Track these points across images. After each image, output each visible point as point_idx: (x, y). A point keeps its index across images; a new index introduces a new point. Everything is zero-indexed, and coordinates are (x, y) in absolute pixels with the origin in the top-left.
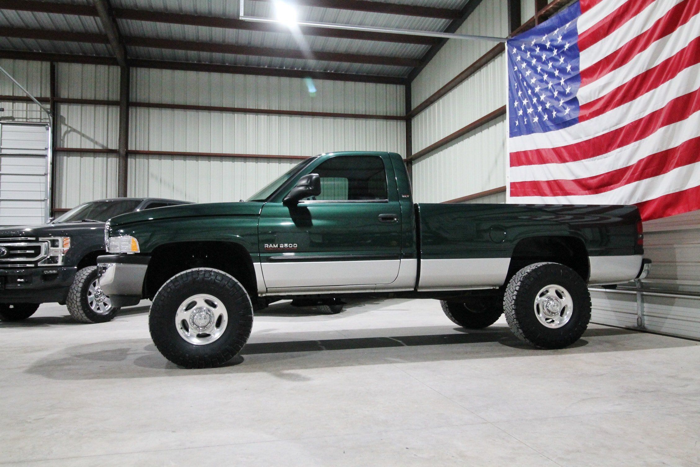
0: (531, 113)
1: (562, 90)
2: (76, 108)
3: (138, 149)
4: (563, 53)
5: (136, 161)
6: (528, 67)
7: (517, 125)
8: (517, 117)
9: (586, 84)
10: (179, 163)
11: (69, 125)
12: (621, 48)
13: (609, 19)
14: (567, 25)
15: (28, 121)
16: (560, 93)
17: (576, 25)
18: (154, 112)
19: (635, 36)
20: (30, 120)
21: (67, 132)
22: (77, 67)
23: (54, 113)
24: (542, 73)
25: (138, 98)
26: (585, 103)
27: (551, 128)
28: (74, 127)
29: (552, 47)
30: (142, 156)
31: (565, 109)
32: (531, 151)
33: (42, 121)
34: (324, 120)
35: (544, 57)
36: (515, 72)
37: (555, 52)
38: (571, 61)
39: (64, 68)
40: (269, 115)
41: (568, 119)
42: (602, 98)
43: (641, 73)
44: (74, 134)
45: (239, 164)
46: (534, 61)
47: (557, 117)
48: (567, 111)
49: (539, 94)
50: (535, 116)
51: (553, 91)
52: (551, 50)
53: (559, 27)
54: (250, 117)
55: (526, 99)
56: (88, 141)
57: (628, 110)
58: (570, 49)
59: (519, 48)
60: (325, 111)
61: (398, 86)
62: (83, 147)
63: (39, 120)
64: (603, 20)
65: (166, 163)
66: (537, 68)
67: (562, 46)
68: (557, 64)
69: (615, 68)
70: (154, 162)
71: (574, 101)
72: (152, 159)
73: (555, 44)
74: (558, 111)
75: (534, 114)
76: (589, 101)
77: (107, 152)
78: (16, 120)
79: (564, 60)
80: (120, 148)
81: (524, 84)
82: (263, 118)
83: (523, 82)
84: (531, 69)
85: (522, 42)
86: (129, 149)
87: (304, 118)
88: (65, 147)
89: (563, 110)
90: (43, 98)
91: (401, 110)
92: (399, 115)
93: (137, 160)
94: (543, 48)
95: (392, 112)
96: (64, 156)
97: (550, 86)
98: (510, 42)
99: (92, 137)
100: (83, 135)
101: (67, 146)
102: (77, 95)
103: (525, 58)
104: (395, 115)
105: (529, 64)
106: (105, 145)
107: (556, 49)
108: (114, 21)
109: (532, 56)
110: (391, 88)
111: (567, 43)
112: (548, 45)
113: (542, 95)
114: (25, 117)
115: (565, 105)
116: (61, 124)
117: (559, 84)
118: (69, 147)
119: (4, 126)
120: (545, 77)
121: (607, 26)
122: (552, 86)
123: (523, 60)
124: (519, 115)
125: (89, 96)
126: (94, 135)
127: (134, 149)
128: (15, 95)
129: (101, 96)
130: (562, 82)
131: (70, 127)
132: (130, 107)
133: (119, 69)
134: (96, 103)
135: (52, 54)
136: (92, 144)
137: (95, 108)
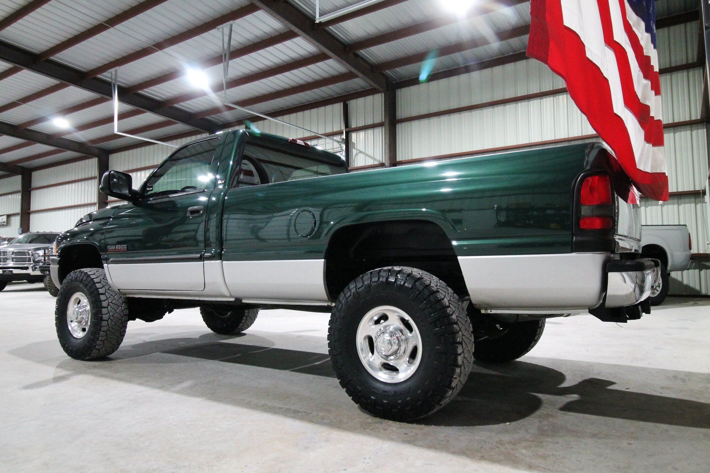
2: (362, 134)
3: (404, 159)
11: (358, 148)
15: (334, 150)
18: (415, 124)
20: (335, 150)
21: (357, 154)
22: (361, 101)
23: (347, 141)
25: (403, 114)
28: (361, 150)
39: (353, 104)
44: (361, 154)
56: (370, 159)
62: (367, 165)
80: (385, 161)
86: (397, 160)
88: (356, 166)
91: (692, 55)
92: (689, 61)
99: (372, 155)
100: (367, 155)
101: (357, 165)
102: (361, 124)
104: (683, 63)
106: (381, 160)
114: (332, 148)
116: (352, 149)
125: (370, 122)
126: (374, 153)
127: (401, 160)
131: (358, 150)
132: (397, 124)
133: (383, 94)
134: (373, 126)
135: (345, 96)
136: (372, 161)
137: (373, 131)
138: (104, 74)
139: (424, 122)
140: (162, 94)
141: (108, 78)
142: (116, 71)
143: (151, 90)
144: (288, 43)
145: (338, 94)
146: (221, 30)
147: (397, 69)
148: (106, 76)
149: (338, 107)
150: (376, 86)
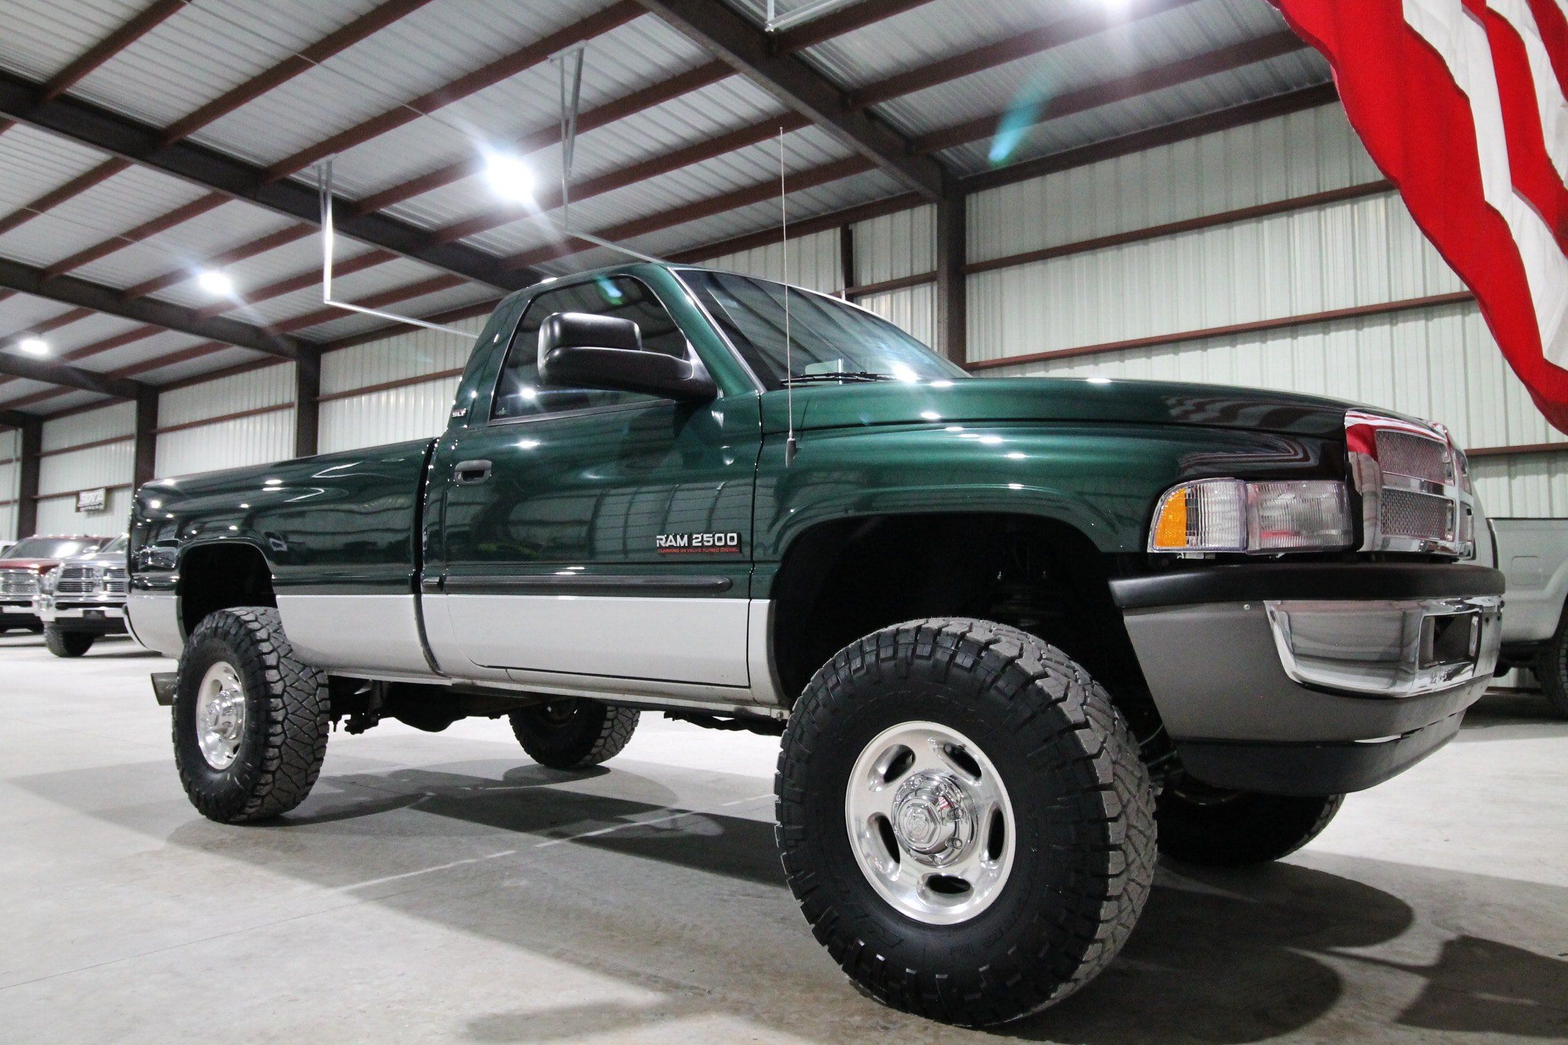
2: (884, 300)
18: (1011, 275)
22: (882, 223)
25: (982, 252)
86: (971, 360)
102: (883, 277)
132: (967, 277)
133: (935, 206)
134: (912, 282)
135: (847, 212)
137: (912, 294)
138: (306, 170)
139: (1033, 270)
140: (430, 214)
141: (313, 180)
142: (329, 164)
143: (409, 206)
144: (711, 89)
145: (831, 207)
146: (558, 62)
147: (967, 145)
148: (307, 175)
149: (830, 239)
150: (918, 187)
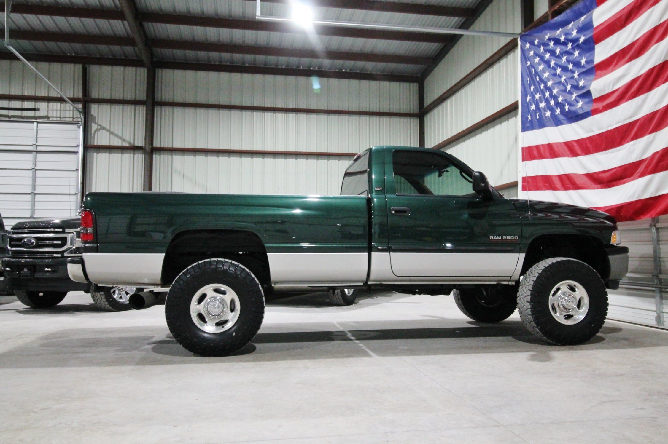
0: (543, 107)
1: (576, 84)
2: (106, 107)
3: (162, 146)
4: (578, 47)
5: (160, 158)
6: (541, 61)
7: (529, 119)
8: (529, 112)
9: (601, 76)
10: (200, 159)
11: (99, 123)
12: (638, 40)
13: (626, 11)
14: (583, 18)
15: (62, 119)
16: (573, 86)
17: (592, 18)
19: (653, 26)
20: (64, 119)
21: (97, 130)
23: (86, 112)
24: (556, 67)
26: (598, 96)
27: (563, 121)
28: (104, 125)
29: (566, 41)
30: (166, 152)
31: (578, 102)
32: (543, 145)
33: (75, 120)
34: (339, 117)
35: (558, 51)
36: (528, 67)
37: (570, 45)
38: (585, 54)
39: (94, 70)
40: (286, 113)
41: (581, 112)
42: (617, 90)
43: (657, 64)
44: (104, 132)
45: (258, 160)
46: (547, 56)
47: (570, 111)
48: (580, 104)
49: (551, 88)
50: (547, 110)
51: (566, 84)
52: (565, 44)
53: (574, 21)
54: (269, 115)
55: (538, 94)
56: (116, 138)
57: (644, 101)
58: (585, 42)
59: (532, 43)
60: (340, 109)
61: (412, 84)
62: (112, 144)
63: (71, 119)
64: (621, 11)
65: (189, 159)
66: (551, 62)
67: (577, 40)
68: (571, 58)
69: (630, 59)
70: (177, 158)
71: (588, 94)
72: (175, 155)
73: (570, 37)
74: (570, 104)
75: (546, 108)
76: (602, 94)
77: (134, 149)
78: (51, 119)
79: (579, 53)
80: (145, 144)
81: (536, 79)
82: (281, 116)
83: (536, 77)
84: (544, 64)
85: (535, 37)
86: (154, 146)
87: (320, 116)
88: (96, 144)
89: (575, 103)
90: (76, 98)
91: (414, 107)
92: (412, 112)
93: (162, 156)
94: (557, 42)
95: (404, 109)
96: (94, 152)
97: (563, 80)
98: (523, 37)
99: (120, 135)
100: (112, 133)
102: (106, 95)
103: (538, 53)
104: (408, 112)
105: (542, 58)
106: (132, 142)
107: (570, 43)
108: (141, 25)
109: (546, 51)
110: (405, 86)
111: (582, 36)
112: (562, 38)
113: (554, 89)
114: (59, 116)
115: (578, 99)
116: (91, 124)
117: (573, 77)
118: (99, 144)
119: (39, 125)
120: (559, 71)
121: (624, 17)
122: (565, 80)
123: (536, 54)
124: (532, 109)
125: (118, 96)
126: (122, 132)
127: (158, 146)
128: (50, 96)
129: (129, 96)
130: (576, 75)
131: (100, 125)
132: (156, 106)
133: (146, 70)
134: (123, 103)
135: (83, 57)
136: (120, 141)
137: (123, 107)
139: (190, 111)
145: (75, 53)
149: (74, 69)
